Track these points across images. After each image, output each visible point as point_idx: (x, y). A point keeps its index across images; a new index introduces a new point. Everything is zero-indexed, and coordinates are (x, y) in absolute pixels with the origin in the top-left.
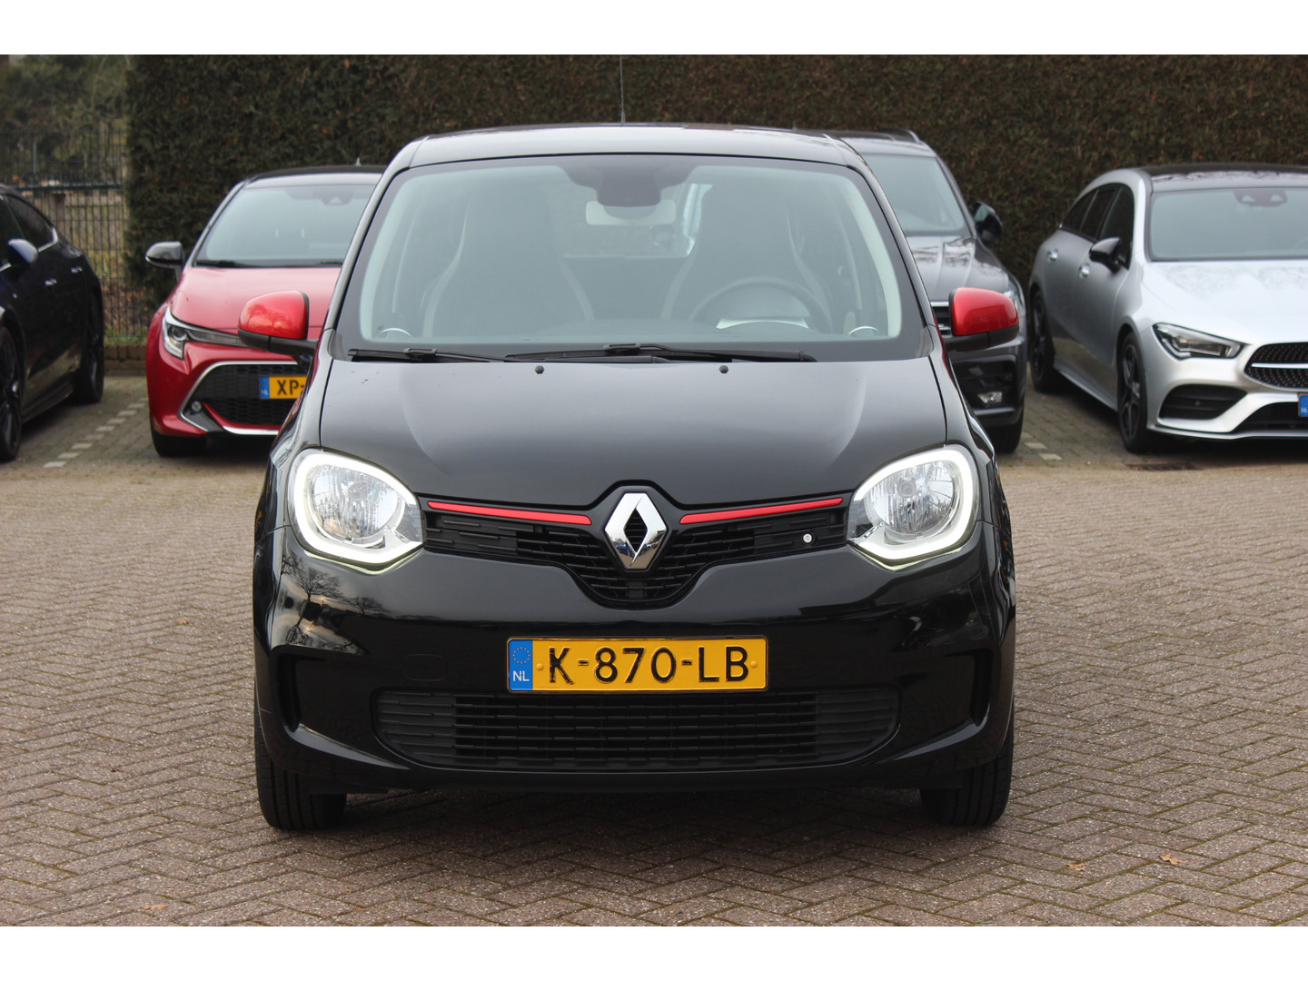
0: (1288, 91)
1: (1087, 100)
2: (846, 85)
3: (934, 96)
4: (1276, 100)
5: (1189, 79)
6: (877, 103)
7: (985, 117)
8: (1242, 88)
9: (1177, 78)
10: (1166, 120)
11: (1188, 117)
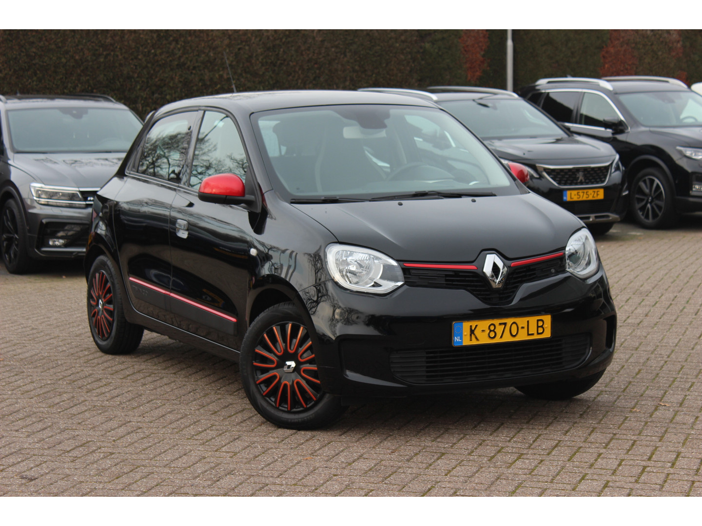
0: (244, 75)
1: (143, 79)
2: (12, 70)
3: (61, 76)
4: (238, 79)
5: (194, 68)
6: (30, 81)
7: (90, 88)
8: (221, 73)
9: (189, 67)
10: (183, 90)
11: (195, 88)
